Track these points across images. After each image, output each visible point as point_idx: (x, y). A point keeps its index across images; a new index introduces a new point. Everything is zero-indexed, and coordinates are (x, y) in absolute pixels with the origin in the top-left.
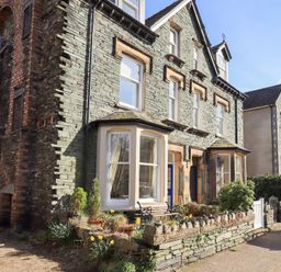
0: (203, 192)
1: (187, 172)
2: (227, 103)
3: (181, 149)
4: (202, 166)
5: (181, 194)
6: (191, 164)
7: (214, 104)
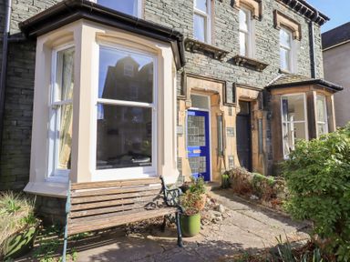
0: (261, 151)
1: (231, 121)
2: (296, 27)
3: (218, 87)
4: (258, 113)
5: (221, 154)
6: (236, 110)
7: (275, 26)
